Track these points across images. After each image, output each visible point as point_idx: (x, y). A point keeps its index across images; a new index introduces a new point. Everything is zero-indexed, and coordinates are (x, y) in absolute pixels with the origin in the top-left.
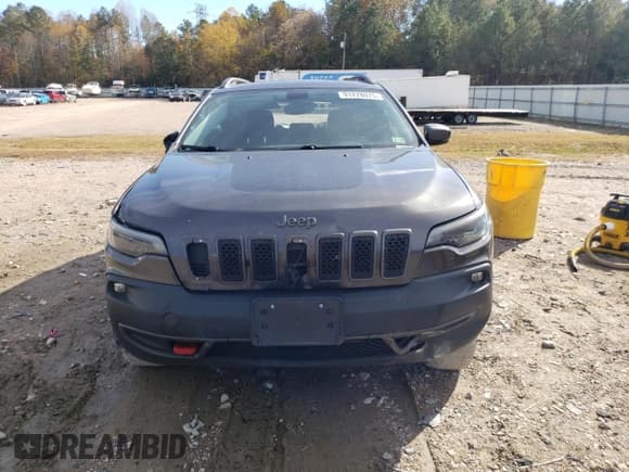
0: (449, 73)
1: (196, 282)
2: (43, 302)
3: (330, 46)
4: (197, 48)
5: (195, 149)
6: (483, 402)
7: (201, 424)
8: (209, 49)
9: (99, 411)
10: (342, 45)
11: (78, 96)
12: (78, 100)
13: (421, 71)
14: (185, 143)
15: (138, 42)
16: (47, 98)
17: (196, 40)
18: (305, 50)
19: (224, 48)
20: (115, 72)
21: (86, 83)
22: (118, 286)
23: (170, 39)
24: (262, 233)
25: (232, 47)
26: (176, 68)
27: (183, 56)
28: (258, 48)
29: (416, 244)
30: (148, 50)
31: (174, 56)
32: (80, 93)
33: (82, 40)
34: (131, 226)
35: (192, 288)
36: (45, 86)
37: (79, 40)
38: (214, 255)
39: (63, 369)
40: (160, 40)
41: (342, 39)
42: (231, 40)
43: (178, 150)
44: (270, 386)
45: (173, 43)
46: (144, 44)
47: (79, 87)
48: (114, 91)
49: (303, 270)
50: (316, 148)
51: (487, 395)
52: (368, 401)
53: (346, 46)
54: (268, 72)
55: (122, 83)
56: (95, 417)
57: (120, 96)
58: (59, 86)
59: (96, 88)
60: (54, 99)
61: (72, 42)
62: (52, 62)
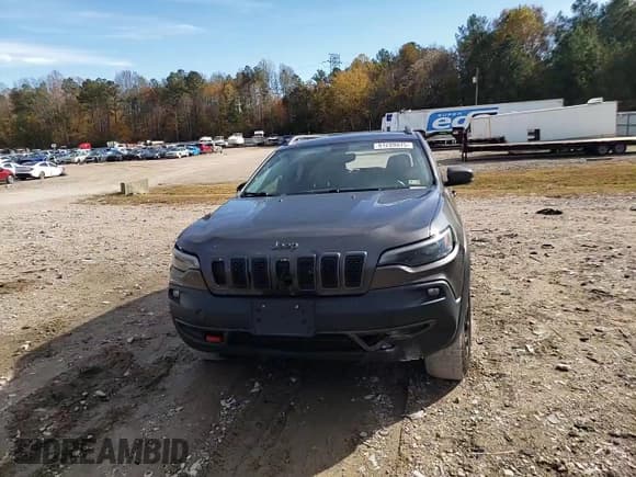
0: (590, 101)
1: (219, 289)
2: (151, 314)
3: (463, 82)
4: (329, 96)
5: (255, 195)
6: (468, 406)
7: (234, 401)
8: (341, 96)
9: (167, 386)
10: (474, 80)
11: (224, 147)
12: (224, 150)
13: (562, 100)
14: (248, 191)
15: (277, 94)
16: (198, 149)
17: (328, 88)
18: (435, 88)
19: (354, 93)
20: (257, 123)
21: (231, 135)
22: (176, 293)
23: (305, 89)
24: (259, 254)
25: (362, 92)
26: (310, 116)
27: (317, 104)
28: (388, 90)
29: (369, 263)
30: (285, 100)
31: (309, 105)
32: (227, 144)
33: (229, 96)
34: (185, 252)
35: (215, 292)
36: (198, 139)
37: (226, 98)
38: (228, 269)
39: (152, 359)
40: (296, 90)
41: (474, 75)
42: (362, 84)
43: (242, 196)
44: (294, 380)
45: (308, 92)
46: (282, 96)
47: (226, 138)
48: (255, 140)
49: (289, 282)
50: (341, 191)
51: (475, 402)
52: (368, 397)
53: (479, 81)
54: (394, 114)
55: (262, 132)
56: (164, 389)
57: (261, 145)
58: (210, 138)
59: (240, 139)
60: (204, 150)
61: (220, 100)
62: (205, 118)
